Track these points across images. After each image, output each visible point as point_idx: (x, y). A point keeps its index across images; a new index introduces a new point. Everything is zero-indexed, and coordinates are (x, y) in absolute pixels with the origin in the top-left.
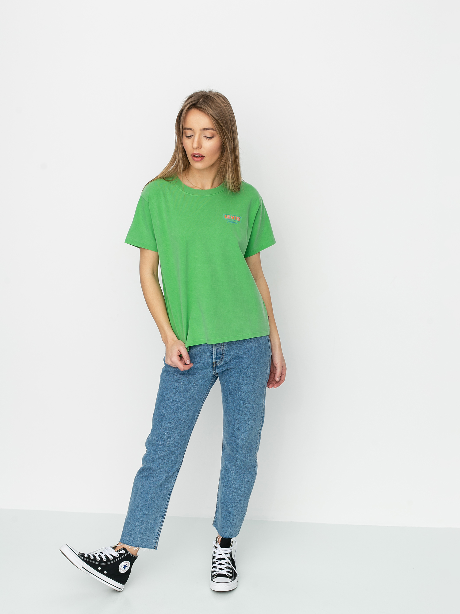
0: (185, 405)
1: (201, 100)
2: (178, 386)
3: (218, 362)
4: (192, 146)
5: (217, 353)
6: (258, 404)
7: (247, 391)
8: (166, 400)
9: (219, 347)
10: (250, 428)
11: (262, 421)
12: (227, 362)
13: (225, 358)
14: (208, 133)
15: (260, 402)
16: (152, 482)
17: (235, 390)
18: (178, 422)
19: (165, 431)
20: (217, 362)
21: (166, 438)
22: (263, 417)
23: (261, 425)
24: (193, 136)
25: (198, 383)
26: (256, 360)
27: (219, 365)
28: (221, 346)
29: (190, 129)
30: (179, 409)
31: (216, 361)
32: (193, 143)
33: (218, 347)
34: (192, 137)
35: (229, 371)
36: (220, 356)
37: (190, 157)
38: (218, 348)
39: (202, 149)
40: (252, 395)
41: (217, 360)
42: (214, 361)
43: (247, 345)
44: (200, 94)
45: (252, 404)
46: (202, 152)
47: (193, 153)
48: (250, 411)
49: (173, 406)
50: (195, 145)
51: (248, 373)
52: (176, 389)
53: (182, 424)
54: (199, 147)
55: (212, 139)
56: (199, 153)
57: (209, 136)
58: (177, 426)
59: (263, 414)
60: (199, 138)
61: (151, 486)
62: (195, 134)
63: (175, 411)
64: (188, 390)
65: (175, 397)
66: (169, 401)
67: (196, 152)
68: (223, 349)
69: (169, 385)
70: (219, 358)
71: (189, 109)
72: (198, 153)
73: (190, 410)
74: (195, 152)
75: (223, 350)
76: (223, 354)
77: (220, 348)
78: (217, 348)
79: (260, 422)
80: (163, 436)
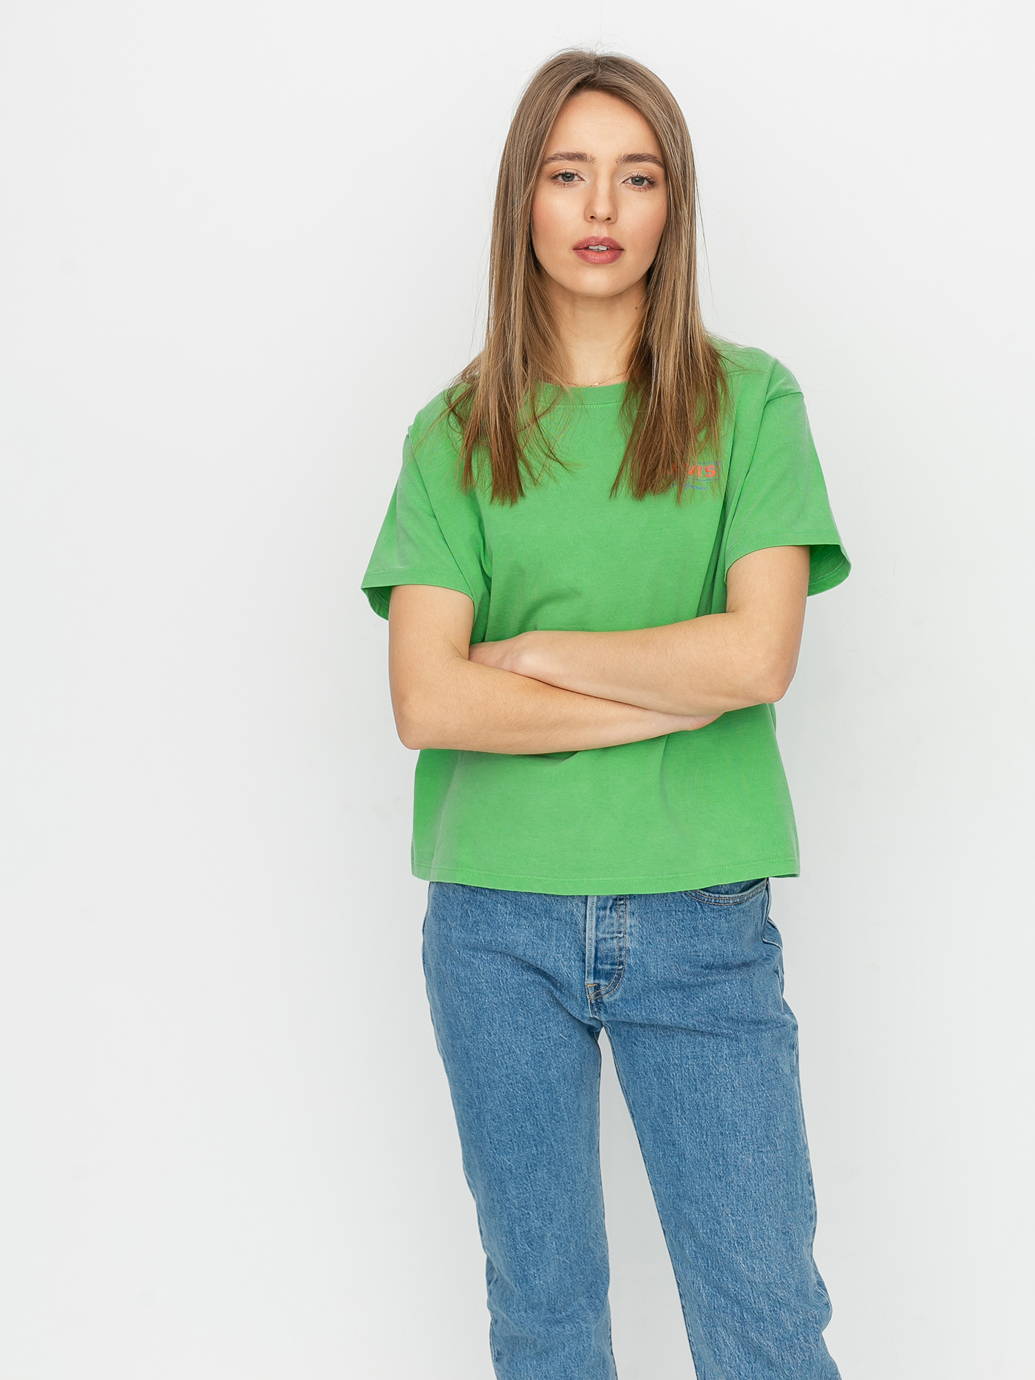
0: (559, 1109)
2: (509, 1065)
3: (602, 988)
5: (599, 954)
7: (736, 1084)
8: (489, 1117)
9: (608, 936)
16: (566, 1357)
17: (696, 1090)
18: (557, 1163)
21: (538, 1224)
27: (606, 998)
28: (615, 935)
29: (579, 157)
31: (597, 981)
33: (604, 936)
36: (610, 967)
38: (605, 939)
41: (599, 978)
42: (590, 981)
43: (705, 947)
45: (767, 1137)
46: (620, 233)
48: (763, 1163)
54: (613, 216)
58: (557, 1176)
59: (809, 1175)
61: (569, 1371)
63: (534, 1140)
65: (515, 1101)
66: (499, 1118)
68: (621, 944)
69: (478, 1069)
70: (608, 975)
72: (606, 235)
75: (621, 949)
76: (621, 963)
77: (612, 939)
78: (601, 936)
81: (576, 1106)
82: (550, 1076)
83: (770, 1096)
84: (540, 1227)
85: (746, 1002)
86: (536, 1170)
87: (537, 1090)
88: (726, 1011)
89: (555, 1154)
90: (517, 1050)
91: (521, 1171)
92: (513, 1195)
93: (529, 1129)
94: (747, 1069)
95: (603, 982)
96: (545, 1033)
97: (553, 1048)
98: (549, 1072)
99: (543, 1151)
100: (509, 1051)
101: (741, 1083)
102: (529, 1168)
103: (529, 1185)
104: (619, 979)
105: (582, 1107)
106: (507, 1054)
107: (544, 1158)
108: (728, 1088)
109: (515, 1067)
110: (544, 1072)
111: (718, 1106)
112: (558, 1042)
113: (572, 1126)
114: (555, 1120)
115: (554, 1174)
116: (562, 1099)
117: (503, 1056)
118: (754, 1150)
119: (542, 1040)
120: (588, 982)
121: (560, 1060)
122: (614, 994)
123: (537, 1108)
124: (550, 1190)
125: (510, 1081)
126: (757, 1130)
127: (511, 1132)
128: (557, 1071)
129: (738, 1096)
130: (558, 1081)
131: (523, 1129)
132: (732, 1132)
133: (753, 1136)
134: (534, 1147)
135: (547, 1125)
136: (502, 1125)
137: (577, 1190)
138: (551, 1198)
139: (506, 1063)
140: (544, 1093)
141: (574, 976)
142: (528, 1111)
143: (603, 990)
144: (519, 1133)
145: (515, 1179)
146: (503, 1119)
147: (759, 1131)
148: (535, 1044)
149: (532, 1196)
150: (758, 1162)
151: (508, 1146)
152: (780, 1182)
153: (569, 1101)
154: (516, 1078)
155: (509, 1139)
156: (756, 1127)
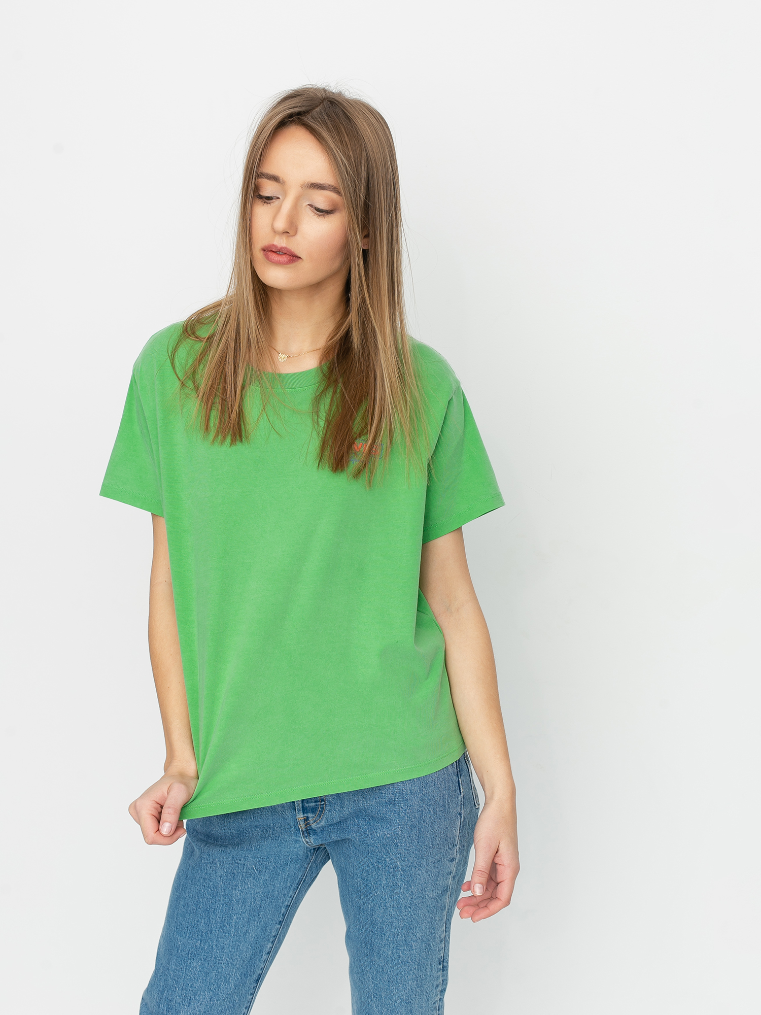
0: (229, 923)
1: (318, 109)
2: (209, 872)
4: (272, 225)
6: (425, 939)
7: (388, 904)
10: (402, 999)
11: (440, 981)
12: (335, 821)
13: (330, 811)
14: (322, 199)
15: (432, 934)
18: (211, 964)
19: (177, 982)
20: (308, 818)
21: (179, 1000)
22: (445, 969)
23: (440, 989)
24: (278, 198)
25: (266, 868)
26: (413, 827)
27: (314, 826)
29: (275, 179)
30: (211, 932)
31: (305, 815)
32: (274, 218)
34: (276, 203)
35: (346, 845)
36: (314, 804)
37: (259, 255)
39: (298, 237)
40: (406, 918)
41: (307, 813)
44: (319, 95)
45: (405, 940)
46: (297, 245)
47: (271, 243)
48: (399, 956)
49: (198, 921)
50: (281, 224)
51: (388, 860)
52: (204, 879)
53: (220, 971)
54: (291, 231)
55: (330, 215)
56: (285, 248)
57: (322, 206)
58: (207, 974)
59: (443, 964)
60: (296, 207)
62: (285, 194)
63: (202, 936)
64: (236, 886)
65: (201, 900)
67: (280, 242)
70: (313, 810)
71: (282, 124)
72: (284, 245)
73: (245, 934)
74: (275, 243)
79: (436, 983)
80: (172, 995)
81: (244, 930)
82: (233, 894)
83: (414, 914)
84: (179, 1003)
85: (413, 842)
86: (193, 959)
87: (220, 900)
88: (396, 847)
89: (212, 956)
90: (218, 863)
91: (183, 953)
92: (172, 968)
93: (202, 926)
94: (399, 897)
95: (310, 815)
96: (243, 859)
97: (244, 874)
98: (234, 891)
99: (204, 947)
100: (213, 862)
101: (392, 905)
102: (190, 955)
103: (185, 968)
104: (323, 811)
105: (249, 933)
106: (210, 863)
107: (203, 954)
108: (382, 906)
109: (212, 875)
110: (230, 889)
111: (372, 915)
112: (250, 871)
113: (234, 943)
114: (223, 930)
115: (205, 970)
116: (235, 917)
117: (207, 864)
118: (393, 948)
119: (238, 864)
120: (299, 817)
121: (246, 887)
122: (320, 822)
123: (214, 913)
124: (198, 981)
125: (204, 884)
126: (398, 936)
127: (190, 921)
128: (240, 894)
129: (388, 913)
130: (238, 901)
131: (198, 923)
132: (379, 933)
133: (395, 939)
134: (199, 941)
135: (215, 931)
136: (187, 913)
137: (218, 994)
138: (195, 987)
139: (207, 869)
140: (223, 905)
141: (287, 813)
142: (207, 912)
143: (311, 820)
144: (195, 925)
145: (178, 957)
146: (189, 908)
147: (399, 937)
148: (232, 864)
149: (183, 977)
150: (395, 955)
151: (184, 930)
152: (411, 970)
153: (241, 923)
154: (209, 884)
155: (187, 926)
156: (398, 934)
